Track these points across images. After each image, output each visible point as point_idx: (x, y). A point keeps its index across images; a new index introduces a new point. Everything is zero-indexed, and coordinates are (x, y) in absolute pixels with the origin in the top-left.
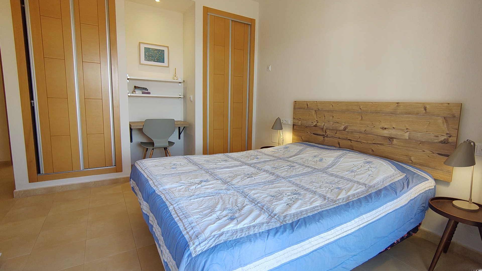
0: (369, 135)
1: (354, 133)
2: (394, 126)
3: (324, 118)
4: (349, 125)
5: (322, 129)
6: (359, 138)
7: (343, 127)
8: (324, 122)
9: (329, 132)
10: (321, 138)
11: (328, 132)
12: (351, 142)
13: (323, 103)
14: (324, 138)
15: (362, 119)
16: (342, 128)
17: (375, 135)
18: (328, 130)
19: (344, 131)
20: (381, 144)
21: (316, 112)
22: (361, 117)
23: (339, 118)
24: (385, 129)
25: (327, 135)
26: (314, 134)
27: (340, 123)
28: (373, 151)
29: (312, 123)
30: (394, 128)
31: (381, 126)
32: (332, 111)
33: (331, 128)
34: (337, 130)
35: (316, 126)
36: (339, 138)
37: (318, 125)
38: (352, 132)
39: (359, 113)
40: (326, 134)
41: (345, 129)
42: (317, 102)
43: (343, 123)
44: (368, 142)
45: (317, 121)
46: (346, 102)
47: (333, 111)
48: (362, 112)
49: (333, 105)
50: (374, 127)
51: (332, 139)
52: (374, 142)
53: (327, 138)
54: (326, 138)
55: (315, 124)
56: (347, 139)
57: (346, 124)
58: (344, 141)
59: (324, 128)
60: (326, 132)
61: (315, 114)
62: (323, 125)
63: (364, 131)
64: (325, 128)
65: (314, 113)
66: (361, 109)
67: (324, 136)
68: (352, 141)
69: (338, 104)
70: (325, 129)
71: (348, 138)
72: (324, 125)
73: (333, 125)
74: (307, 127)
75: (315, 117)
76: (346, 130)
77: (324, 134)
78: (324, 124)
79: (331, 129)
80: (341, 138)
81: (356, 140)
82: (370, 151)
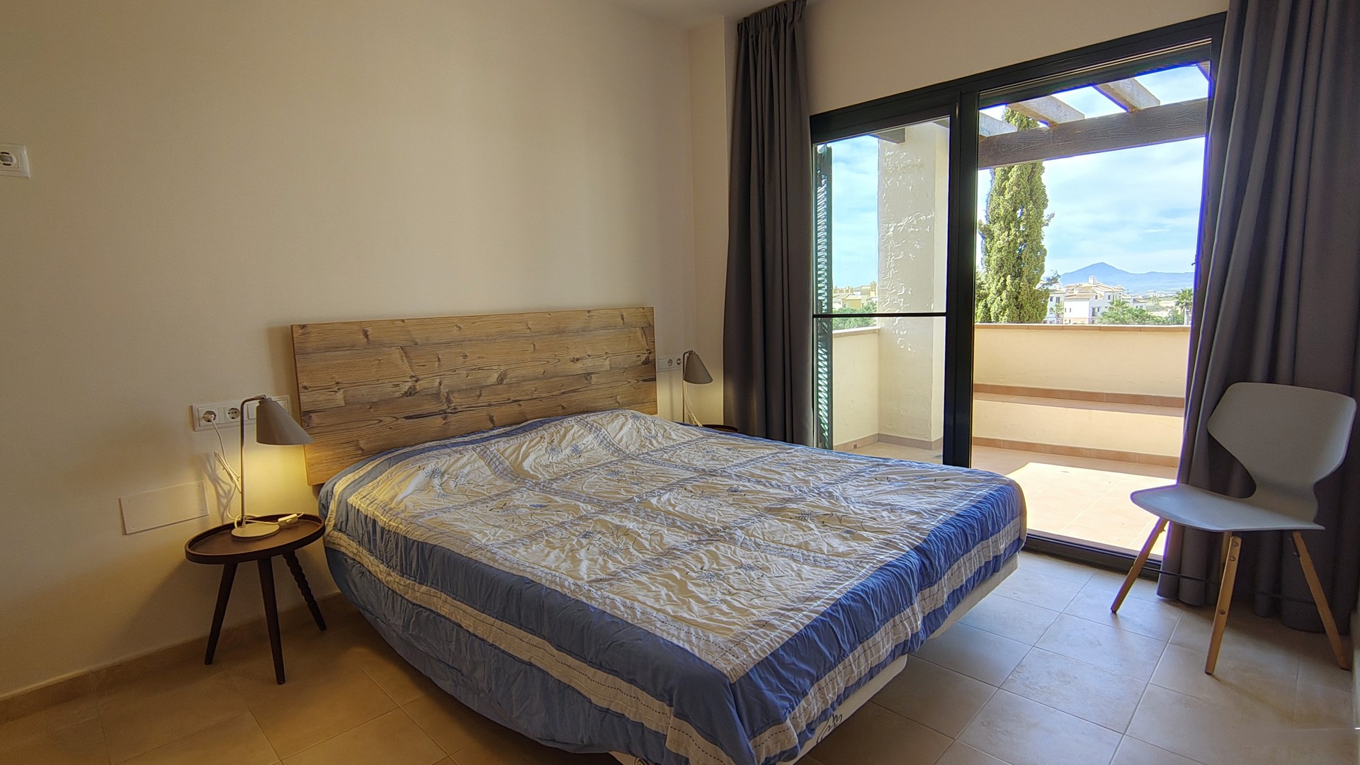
0: (552, 380)
1: (524, 383)
2: (589, 353)
3: (437, 363)
4: (507, 368)
5: (437, 395)
6: (535, 391)
7: (496, 375)
8: (439, 374)
9: (459, 400)
10: (438, 421)
11: (456, 400)
12: (520, 405)
13: (423, 322)
14: (445, 418)
15: (534, 349)
16: (494, 377)
17: (562, 376)
18: (456, 395)
19: (499, 386)
20: (573, 391)
21: (406, 353)
22: (532, 345)
23: (483, 358)
24: (578, 360)
25: (455, 409)
26: (407, 418)
27: (486, 368)
28: (563, 408)
29: (397, 386)
30: (589, 356)
31: (571, 357)
32: (460, 341)
33: (464, 387)
34: (482, 388)
35: (410, 394)
36: (490, 405)
37: (418, 387)
38: (518, 383)
39: (527, 337)
40: (449, 407)
41: (501, 380)
42: (403, 321)
43: (494, 368)
44: (553, 394)
45: (412, 377)
46: (496, 315)
47: (464, 341)
48: (533, 334)
49: (459, 325)
50: (560, 360)
51: (471, 412)
52: (563, 391)
53: (455, 415)
54: (452, 418)
55: (406, 387)
56: (510, 401)
57: (503, 368)
58: (503, 408)
59: (440, 392)
60: (449, 401)
61: (404, 358)
62: (437, 384)
63: (542, 373)
64: (444, 390)
65: (396, 355)
66: (529, 328)
67: (446, 413)
68: (521, 403)
69: (474, 323)
70: (445, 394)
71: (512, 399)
72: (440, 384)
73: (469, 378)
74: (373, 405)
75: (405, 366)
76: (505, 381)
77: (445, 407)
78: (438, 381)
79: (463, 390)
80: (494, 405)
81: (530, 397)
82: (560, 410)
